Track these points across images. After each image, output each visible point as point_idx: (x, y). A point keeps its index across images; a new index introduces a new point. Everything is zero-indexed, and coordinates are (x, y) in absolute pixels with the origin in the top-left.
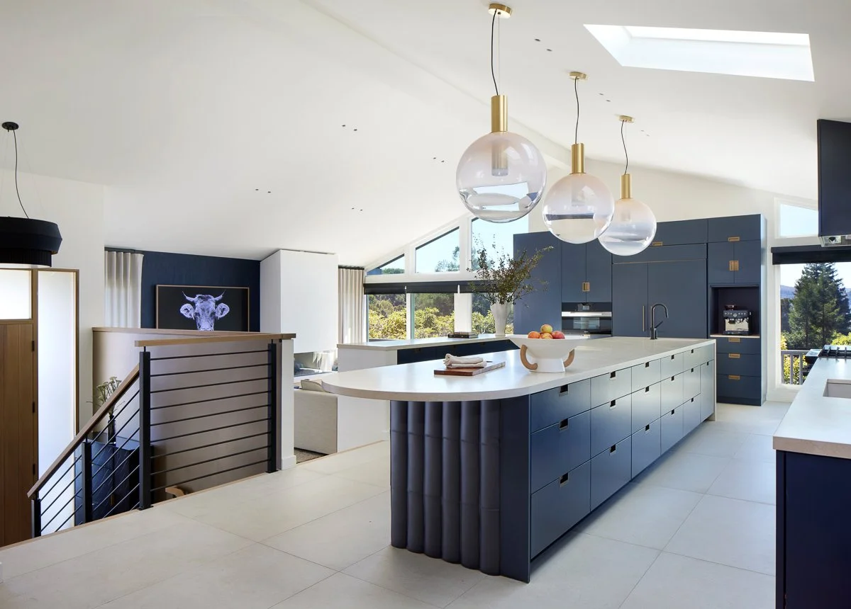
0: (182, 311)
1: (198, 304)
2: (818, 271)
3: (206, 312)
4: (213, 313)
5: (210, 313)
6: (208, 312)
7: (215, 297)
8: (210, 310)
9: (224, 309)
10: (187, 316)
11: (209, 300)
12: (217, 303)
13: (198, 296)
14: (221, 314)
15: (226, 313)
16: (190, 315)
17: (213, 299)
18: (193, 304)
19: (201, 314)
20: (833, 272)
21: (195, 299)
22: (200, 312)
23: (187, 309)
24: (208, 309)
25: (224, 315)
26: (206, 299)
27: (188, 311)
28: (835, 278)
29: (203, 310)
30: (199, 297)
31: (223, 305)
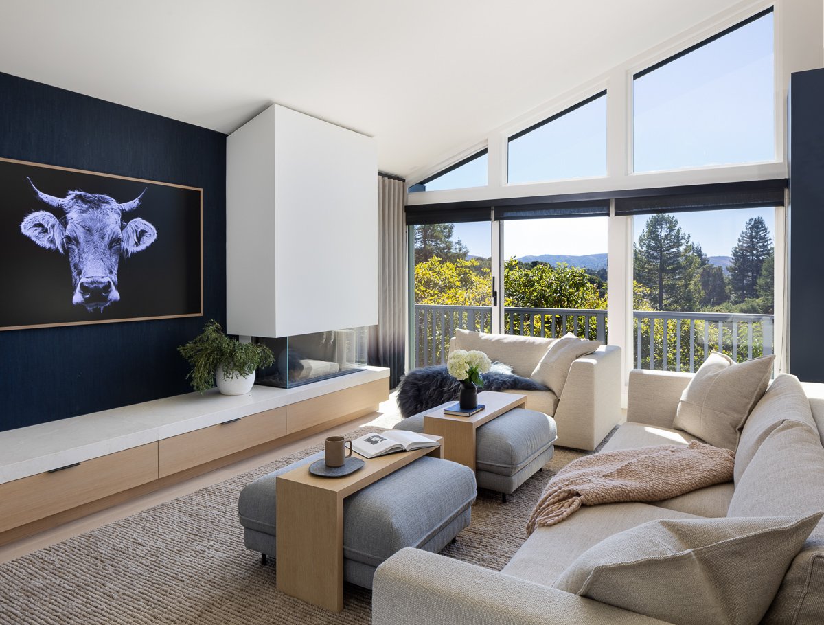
0: (27, 227)
1: (73, 215)
2: (754, 240)
3: (96, 236)
4: (116, 241)
5: (107, 239)
6: (103, 237)
7: (120, 201)
8: (108, 232)
9: (143, 232)
10: (43, 242)
11: (105, 207)
12: (126, 217)
13: (73, 194)
14: (137, 244)
15: (148, 241)
16: (52, 241)
17: (114, 204)
18: (60, 213)
19: (81, 240)
20: (767, 241)
21: (67, 201)
22: (80, 233)
23: (40, 225)
24: (102, 229)
25: (142, 247)
26: (96, 205)
27: (46, 231)
28: (769, 247)
29: (89, 231)
30: (78, 197)
31: (140, 223)
